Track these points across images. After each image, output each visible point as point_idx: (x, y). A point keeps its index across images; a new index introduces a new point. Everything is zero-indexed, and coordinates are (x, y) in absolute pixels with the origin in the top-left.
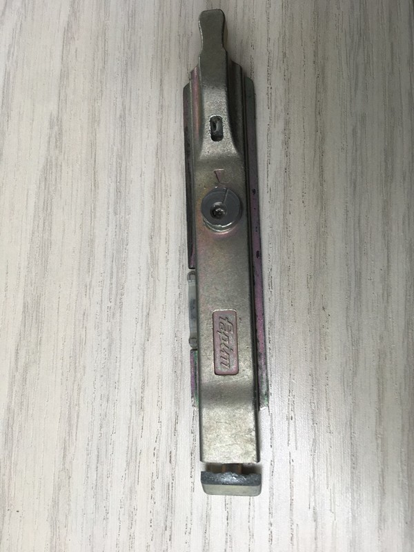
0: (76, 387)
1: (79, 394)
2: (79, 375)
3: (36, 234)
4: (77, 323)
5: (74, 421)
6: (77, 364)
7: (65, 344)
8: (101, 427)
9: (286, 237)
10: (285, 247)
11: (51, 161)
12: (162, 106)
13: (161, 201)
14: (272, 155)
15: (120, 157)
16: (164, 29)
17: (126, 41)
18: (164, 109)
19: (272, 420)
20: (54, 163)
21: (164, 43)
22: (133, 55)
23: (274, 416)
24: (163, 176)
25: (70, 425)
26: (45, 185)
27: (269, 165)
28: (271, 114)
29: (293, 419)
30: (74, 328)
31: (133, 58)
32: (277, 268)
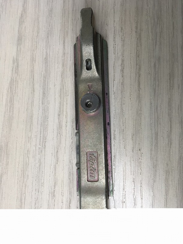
0: (24, 185)
1: (25, 189)
2: (25, 180)
3: (6, 113)
4: (25, 155)
5: (23, 201)
6: (25, 174)
7: (19, 164)
8: (35, 204)
9: (122, 115)
10: (122, 120)
11: (13, 79)
12: (64, 53)
13: (64, 98)
14: (116, 76)
15: (45, 77)
16: (66, 17)
17: (48, 23)
18: (65, 54)
19: (115, 203)
20: (15, 80)
21: (65, 24)
22: (51, 29)
23: (116, 201)
24: (65, 86)
25: (21, 203)
26: (11, 90)
27: (114, 81)
28: (115, 57)
29: (125, 203)
30: (24, 158)
31: (51, 30)
32: (118, 130)
